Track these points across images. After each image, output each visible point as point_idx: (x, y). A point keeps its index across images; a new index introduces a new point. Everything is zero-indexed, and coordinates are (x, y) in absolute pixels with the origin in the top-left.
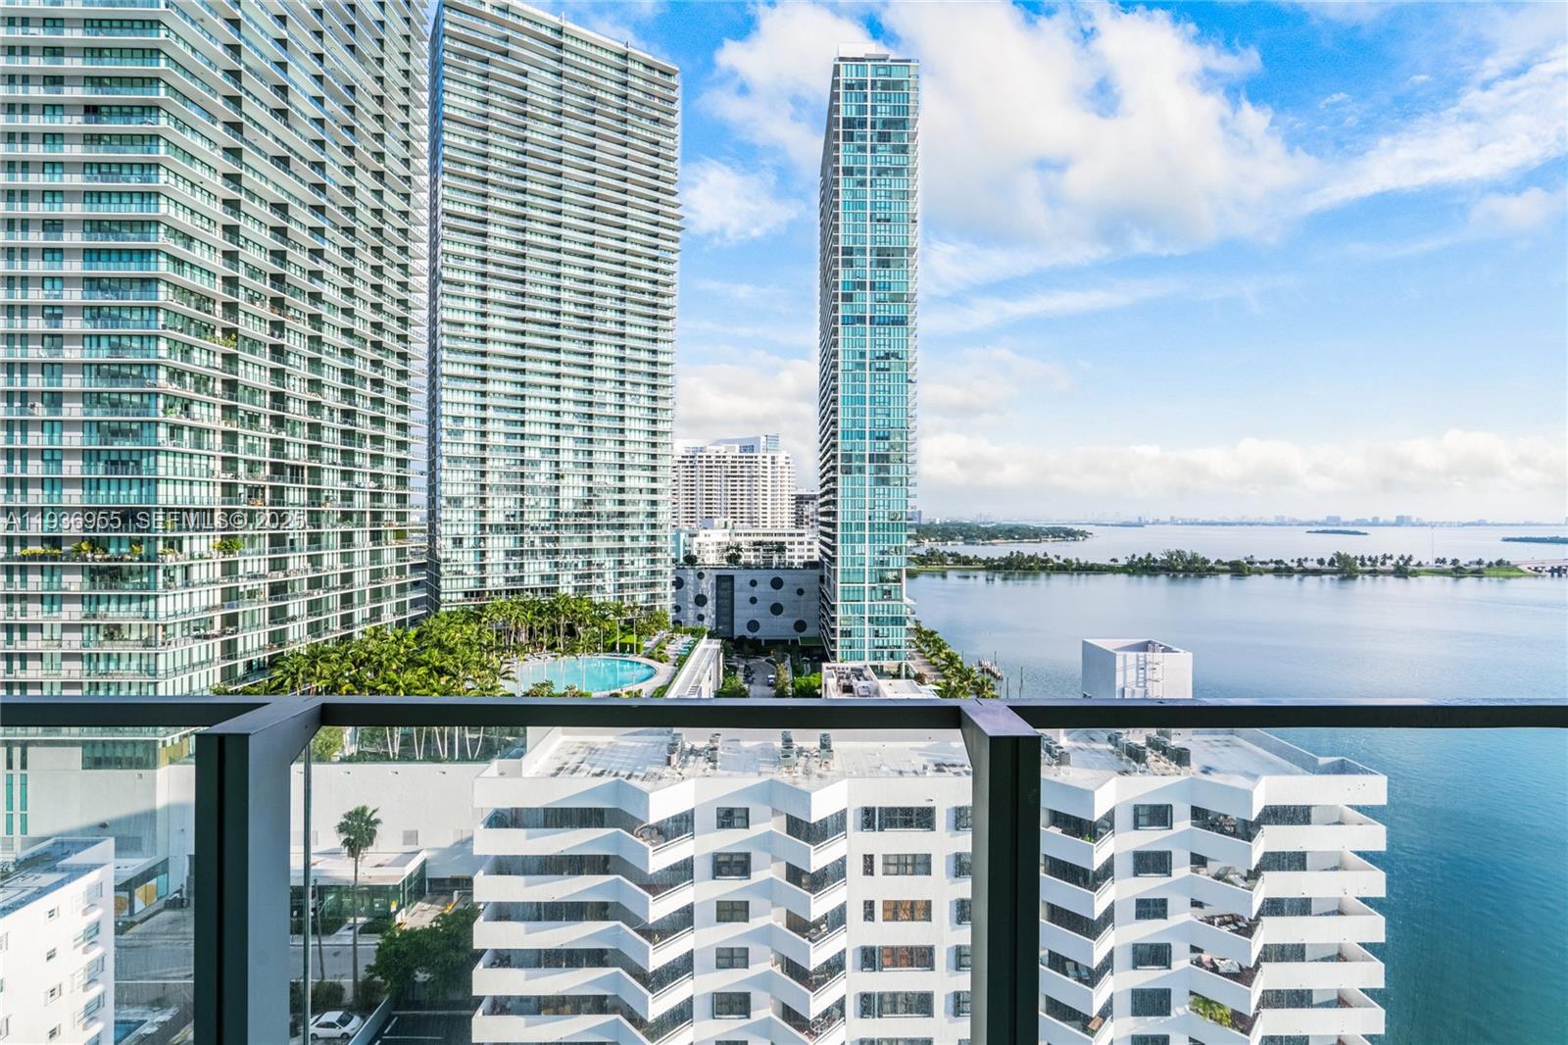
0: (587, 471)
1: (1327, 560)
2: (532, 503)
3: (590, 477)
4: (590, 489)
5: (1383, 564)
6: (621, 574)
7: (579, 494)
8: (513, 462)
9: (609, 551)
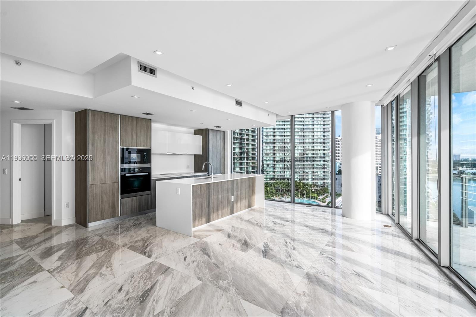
0: (303, 145)
2: (287, 154)
3: (304, 147)
4: (304, 150)
6: (313, 175)
7: (301, 152)
8: (282, 143)
9: (310, 168)
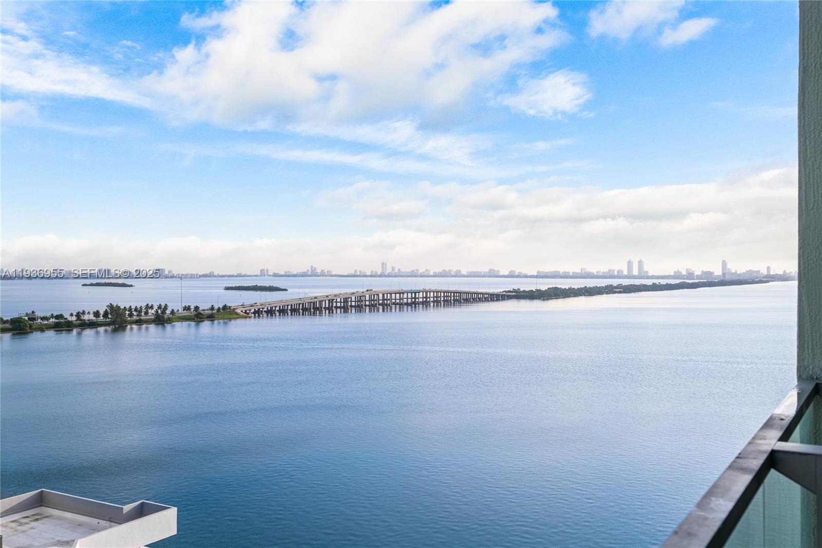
1: (102, 312)
5: (146, 313)
